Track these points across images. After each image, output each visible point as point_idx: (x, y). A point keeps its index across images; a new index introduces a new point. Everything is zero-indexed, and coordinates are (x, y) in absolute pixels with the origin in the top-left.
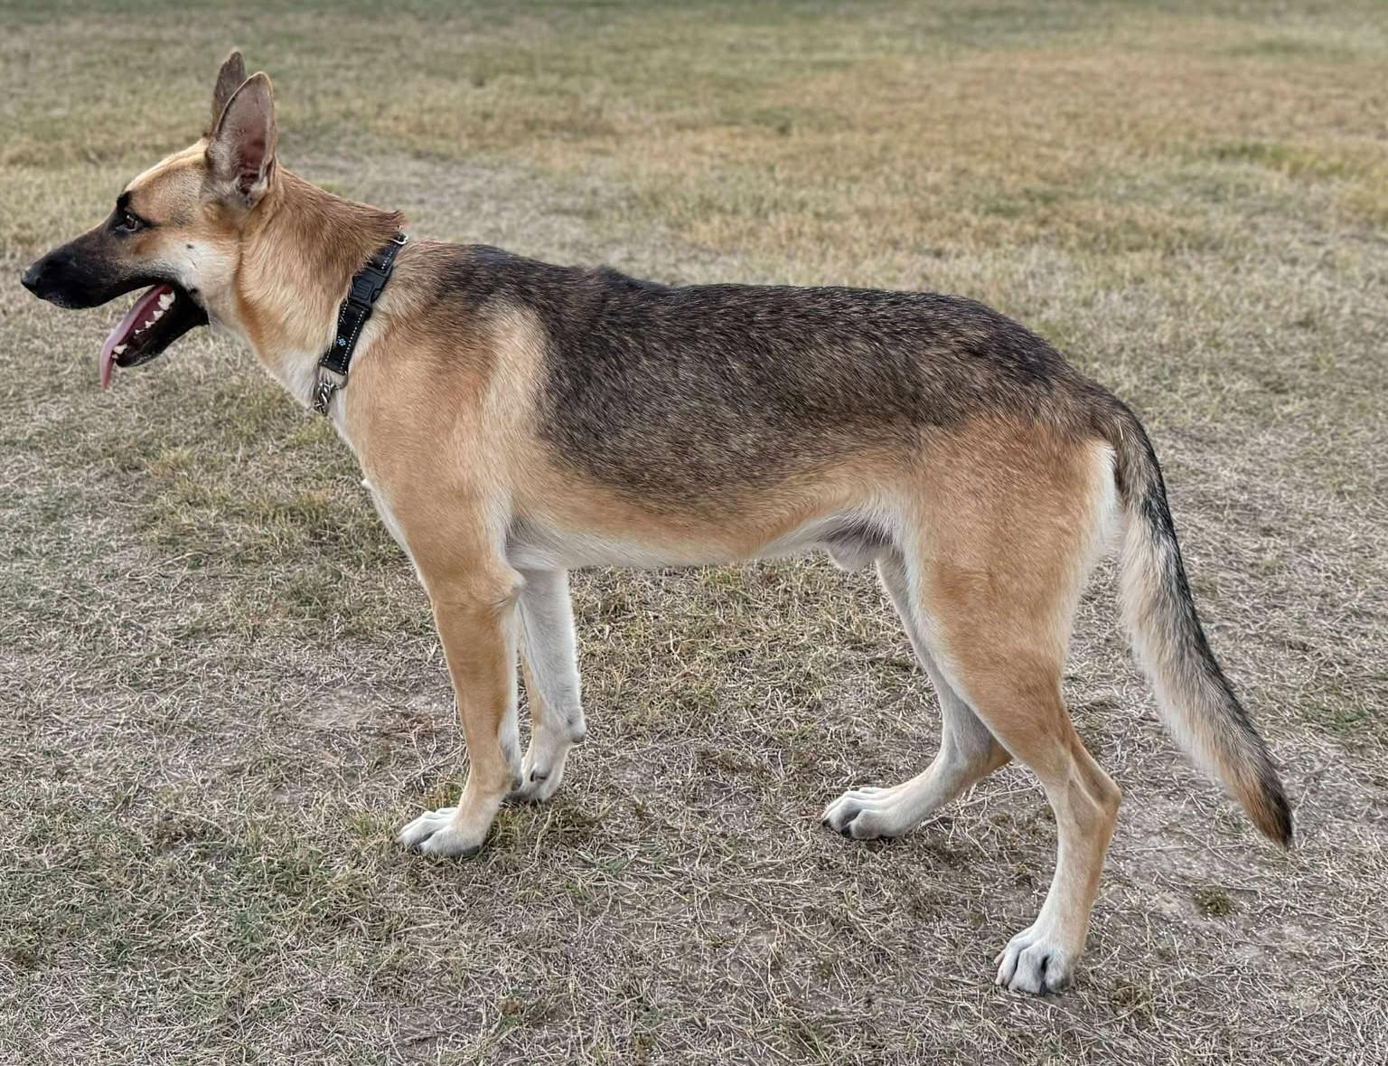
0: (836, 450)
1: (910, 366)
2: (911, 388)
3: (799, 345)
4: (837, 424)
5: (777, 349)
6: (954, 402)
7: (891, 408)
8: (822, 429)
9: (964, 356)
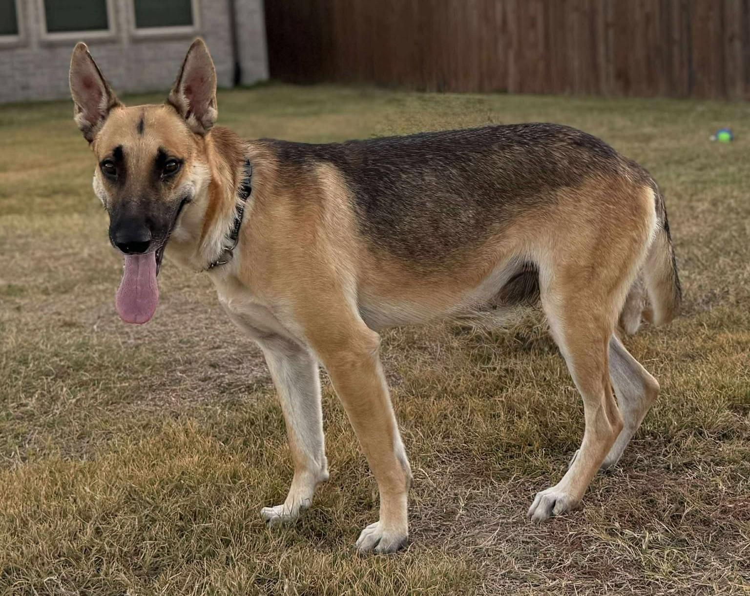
0: (511, 215)
1: (548, 155)
2: (550, 166)
3: (485, 154)
4: (511, 199)
5: (474, 158)
6: (575, 170)
7: (540, 181)
8: (503, 204)
9: (574, 146)
